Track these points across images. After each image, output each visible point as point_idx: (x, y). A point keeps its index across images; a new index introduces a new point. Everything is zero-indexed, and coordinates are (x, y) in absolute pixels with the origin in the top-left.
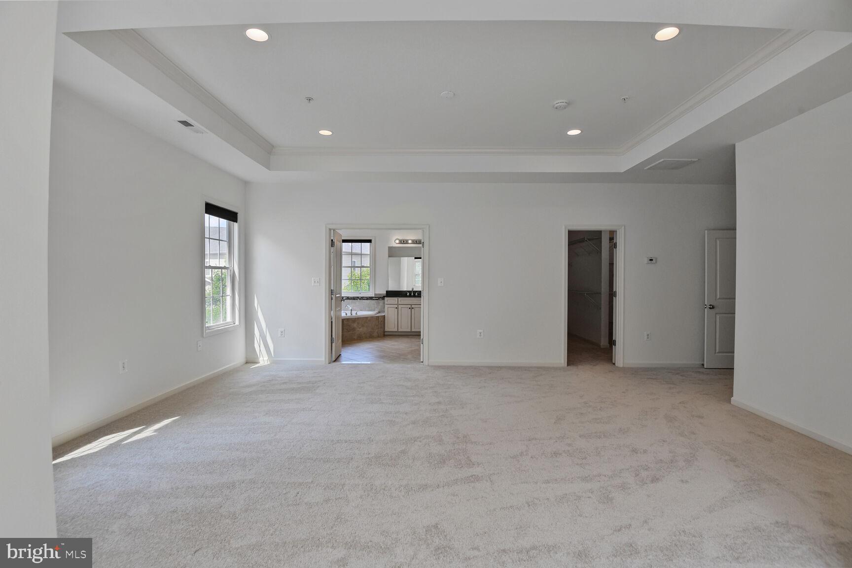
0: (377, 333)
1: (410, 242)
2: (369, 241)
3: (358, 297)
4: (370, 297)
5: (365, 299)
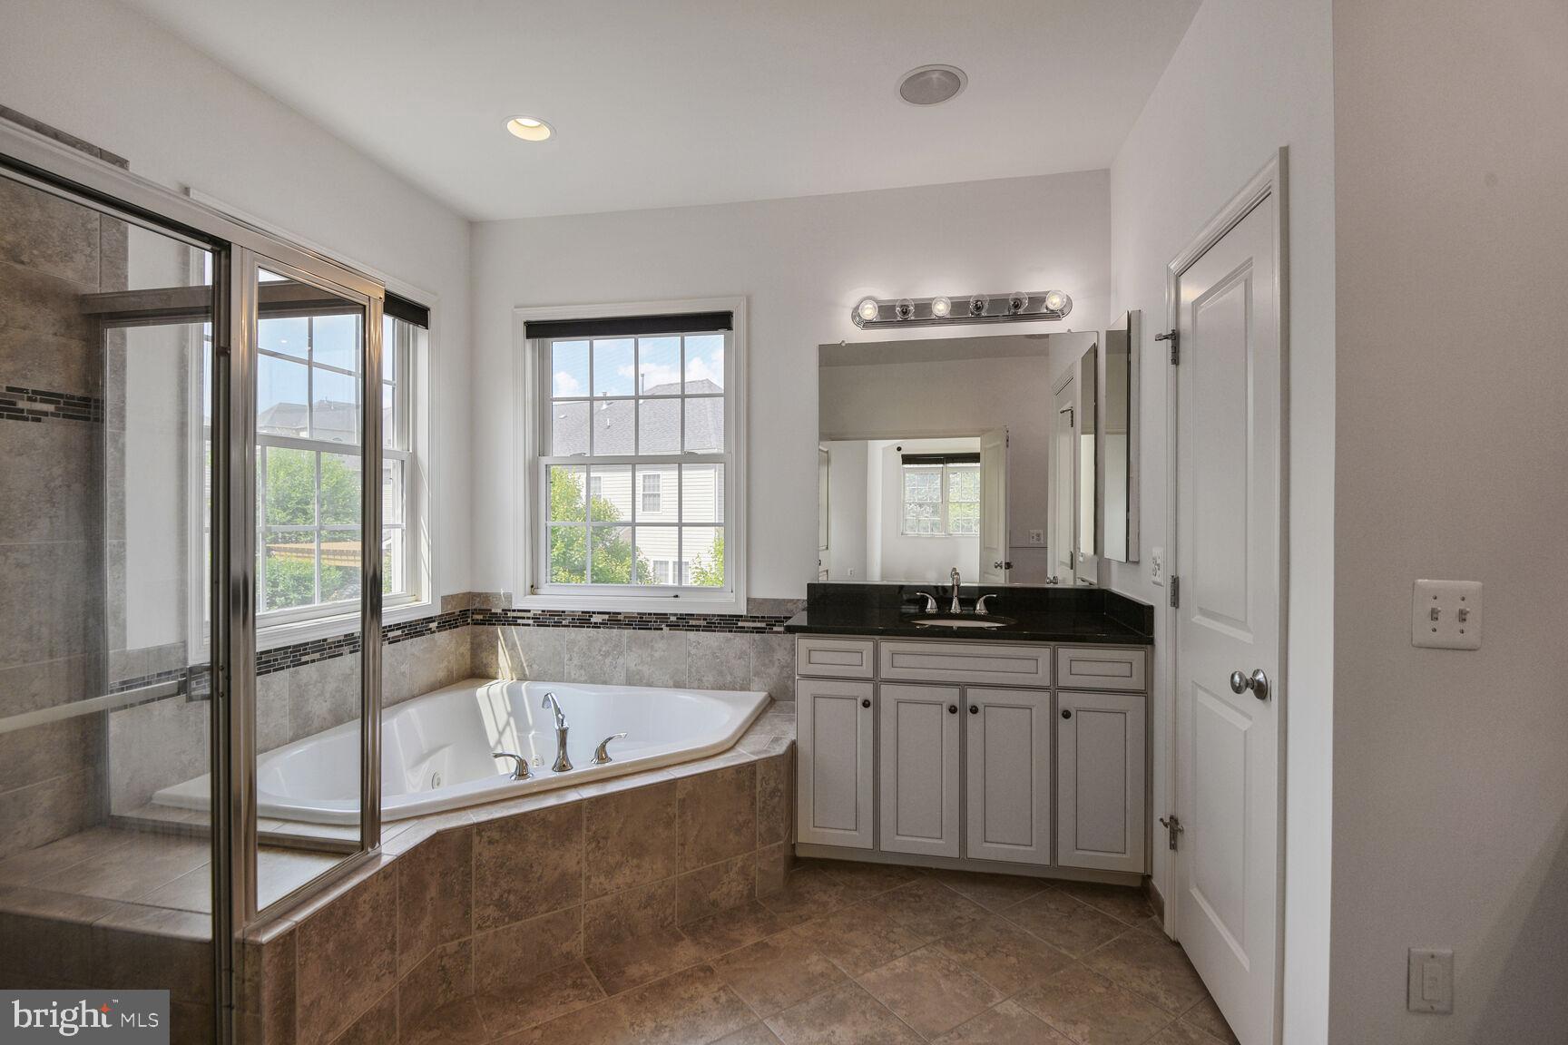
0: (744, 871)
1: (941, 309)
2: (718, 321)
3: (662, 617)
4: (725, 616)
5: (697, 628)
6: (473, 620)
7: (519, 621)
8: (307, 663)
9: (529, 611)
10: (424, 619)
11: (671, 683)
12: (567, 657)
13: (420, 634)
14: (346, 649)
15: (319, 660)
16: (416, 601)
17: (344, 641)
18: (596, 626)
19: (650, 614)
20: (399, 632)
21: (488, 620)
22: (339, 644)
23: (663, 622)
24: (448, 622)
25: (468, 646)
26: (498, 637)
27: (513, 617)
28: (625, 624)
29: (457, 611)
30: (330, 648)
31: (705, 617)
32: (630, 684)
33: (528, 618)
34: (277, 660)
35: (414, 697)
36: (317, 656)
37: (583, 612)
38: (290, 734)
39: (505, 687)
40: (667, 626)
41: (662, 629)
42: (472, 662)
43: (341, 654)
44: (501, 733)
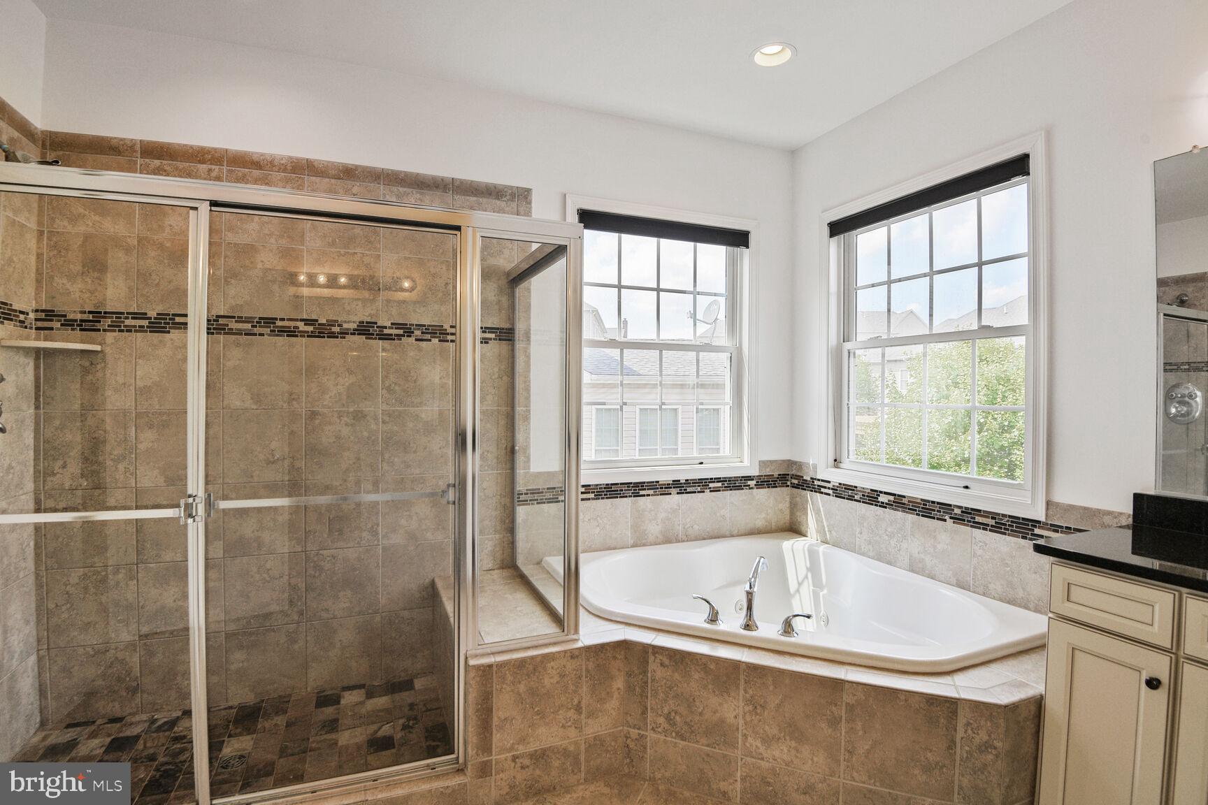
4: (1018, 518)
5: (984, 527)
6: (791, 483)
7: (823, 490)
8: (644, 495)
9: (829, 482)
10: (742, 477)
11: (954, 581)
12: (858, 530)
13: (739, 488)
14: (674, 491)
15: (652, 495)
16: (741, 462)
17: (672, 484)
18: (883, 505)
19: (933, 502)
20: (720, 484)
21: (801, 485)
22: (668, 486)
23: (947, 513)
24: (765, 482)
25: (788, 505)
26: (807, 501)
27: (818, 486)
28: (909, 509)
29: (776, 474)
30: (662, 488)
31: (993, 515)
32: (913, 571)
33: (829, 488)
34: (622, 490)
35: (732, 536)
36: (651, 492)
37: (872, 490)
38: (631, 542)
39: (807, 545)
40: (951, 518)
41: (945, 520)
42: (791, 519)
43: (670, 494)
44: (800, 584)
